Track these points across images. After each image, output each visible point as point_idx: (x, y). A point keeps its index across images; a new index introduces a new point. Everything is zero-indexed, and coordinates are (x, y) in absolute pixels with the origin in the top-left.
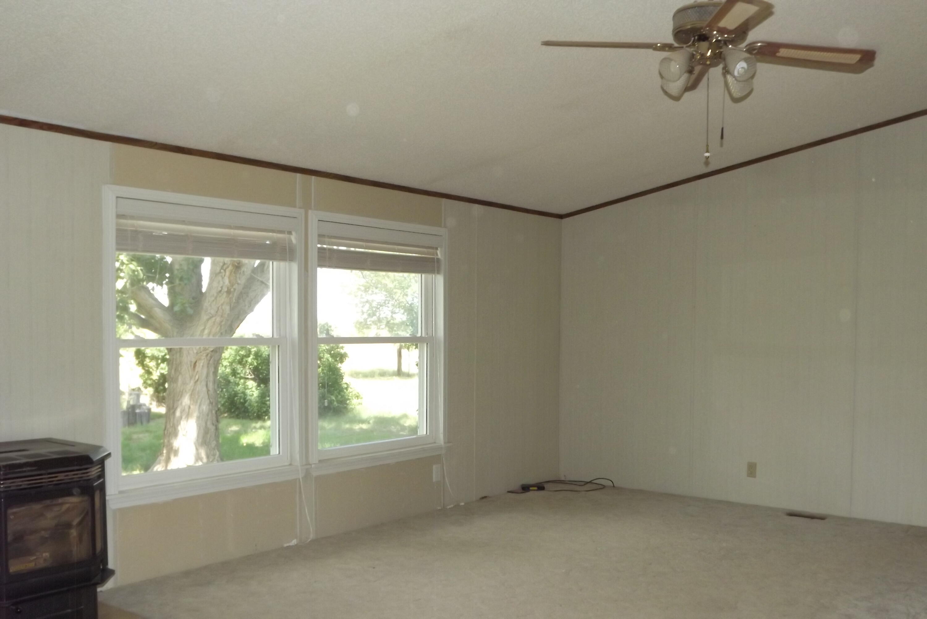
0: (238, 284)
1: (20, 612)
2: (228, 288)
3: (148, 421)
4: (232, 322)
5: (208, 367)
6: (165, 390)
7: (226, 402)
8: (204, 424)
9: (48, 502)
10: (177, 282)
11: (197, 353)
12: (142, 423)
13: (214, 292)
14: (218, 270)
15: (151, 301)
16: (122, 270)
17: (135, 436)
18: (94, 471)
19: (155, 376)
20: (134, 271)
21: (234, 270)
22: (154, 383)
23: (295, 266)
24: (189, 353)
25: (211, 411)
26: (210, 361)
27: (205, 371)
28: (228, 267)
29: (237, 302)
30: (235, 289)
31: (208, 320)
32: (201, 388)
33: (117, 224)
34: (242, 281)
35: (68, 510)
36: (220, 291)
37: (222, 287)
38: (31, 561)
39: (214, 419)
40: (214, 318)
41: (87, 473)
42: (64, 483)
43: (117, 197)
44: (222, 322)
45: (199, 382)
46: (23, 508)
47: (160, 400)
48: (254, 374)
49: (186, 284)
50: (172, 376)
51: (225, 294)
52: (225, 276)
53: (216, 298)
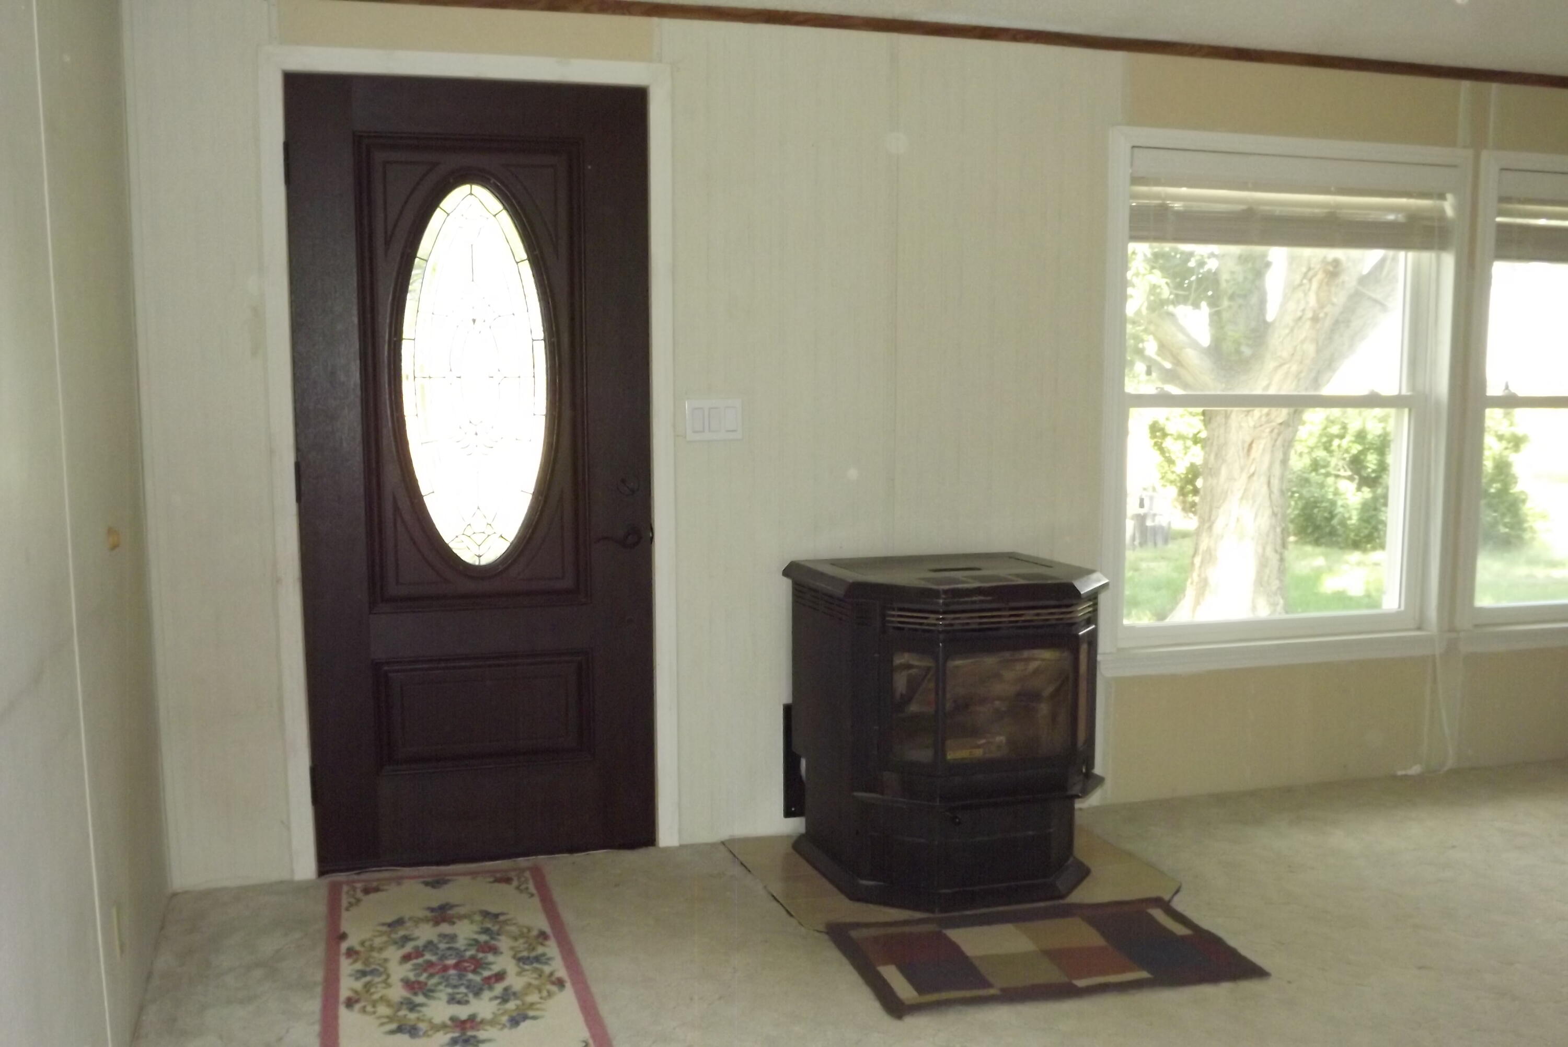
0: (1333, 304)
1: (959, 823)
2: (1314, 312)
3: (1166, 541)
4: (1319, 372)
5: (1272, 451)
6: (1196, 491)
7: (1299, 515)
8: (1260, 551)
9: (1007, 655)
10: (1225, 303)
11: (1255, 427)
12: (1155, 544)
13: (1289, 319)
14: (1297, 282)
15: (1180, 337)
17: (1144, 565)
18: (1082, 610)
19: (1181, 468)
20: (1154, 286)
21: (1326, 280)
22: (1178, 479)
23: (1448, 261)
24: (1241, 427)
25: (1273, 528)
26: (1276, 440)
27: (1267, 459)
28: (1315, 275)
29: (1330, 338)
30: (1326, 314)
31: (1277, 368)
32: (1260, 486)
33: (1132, 195)
34: (1340, 299)
35: (1036, 672)
36: (1300, 318)
37: (1303, 310)
38: (979, 747)
39: (1279, 541)
40: (1287, 366)
41: (1071, 612)
42: (1034, 627)
43: (1133, 147)
44: (1301, 372)
45: (1255, 478)
46: (969, 661)
47: (1190, 508)
48: (1351, 470)
49: (1240, 306)
50: (1210, 466)
51: (1308, 324)
52: (1309, 290)
53: (1292, 330)
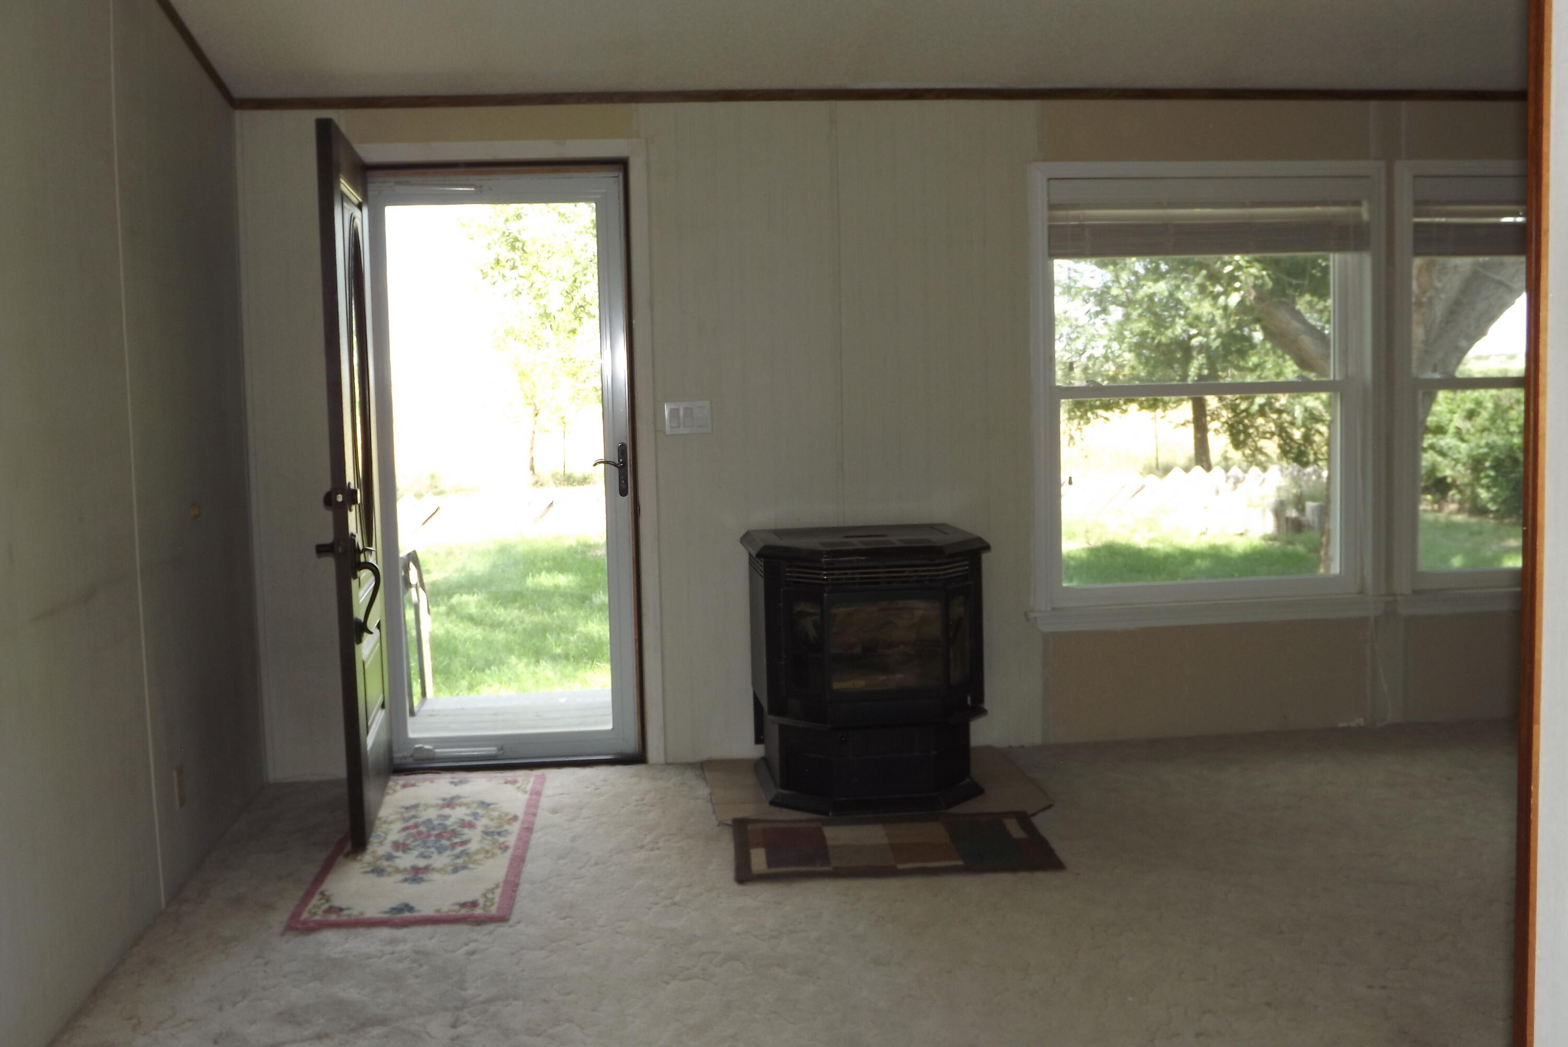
1: (845, 742)
9: (884, 604)
15: (1295, 324)
16: (1237, 279)
20: (1256, 278)
23: (1366, 260)
33: (1051, 219)
41: (943, 570)
43: (1049, 179)
46: (852, 608)
